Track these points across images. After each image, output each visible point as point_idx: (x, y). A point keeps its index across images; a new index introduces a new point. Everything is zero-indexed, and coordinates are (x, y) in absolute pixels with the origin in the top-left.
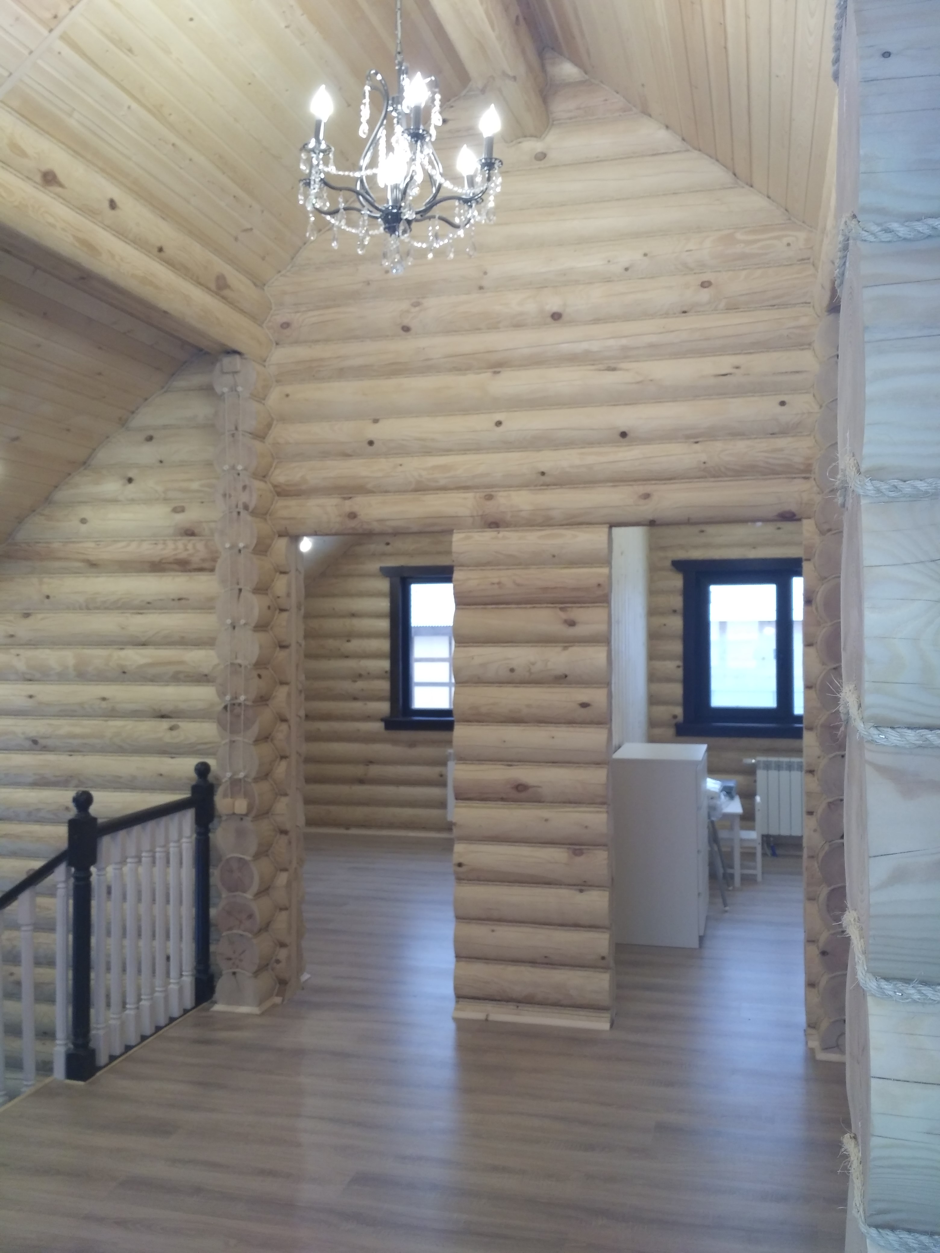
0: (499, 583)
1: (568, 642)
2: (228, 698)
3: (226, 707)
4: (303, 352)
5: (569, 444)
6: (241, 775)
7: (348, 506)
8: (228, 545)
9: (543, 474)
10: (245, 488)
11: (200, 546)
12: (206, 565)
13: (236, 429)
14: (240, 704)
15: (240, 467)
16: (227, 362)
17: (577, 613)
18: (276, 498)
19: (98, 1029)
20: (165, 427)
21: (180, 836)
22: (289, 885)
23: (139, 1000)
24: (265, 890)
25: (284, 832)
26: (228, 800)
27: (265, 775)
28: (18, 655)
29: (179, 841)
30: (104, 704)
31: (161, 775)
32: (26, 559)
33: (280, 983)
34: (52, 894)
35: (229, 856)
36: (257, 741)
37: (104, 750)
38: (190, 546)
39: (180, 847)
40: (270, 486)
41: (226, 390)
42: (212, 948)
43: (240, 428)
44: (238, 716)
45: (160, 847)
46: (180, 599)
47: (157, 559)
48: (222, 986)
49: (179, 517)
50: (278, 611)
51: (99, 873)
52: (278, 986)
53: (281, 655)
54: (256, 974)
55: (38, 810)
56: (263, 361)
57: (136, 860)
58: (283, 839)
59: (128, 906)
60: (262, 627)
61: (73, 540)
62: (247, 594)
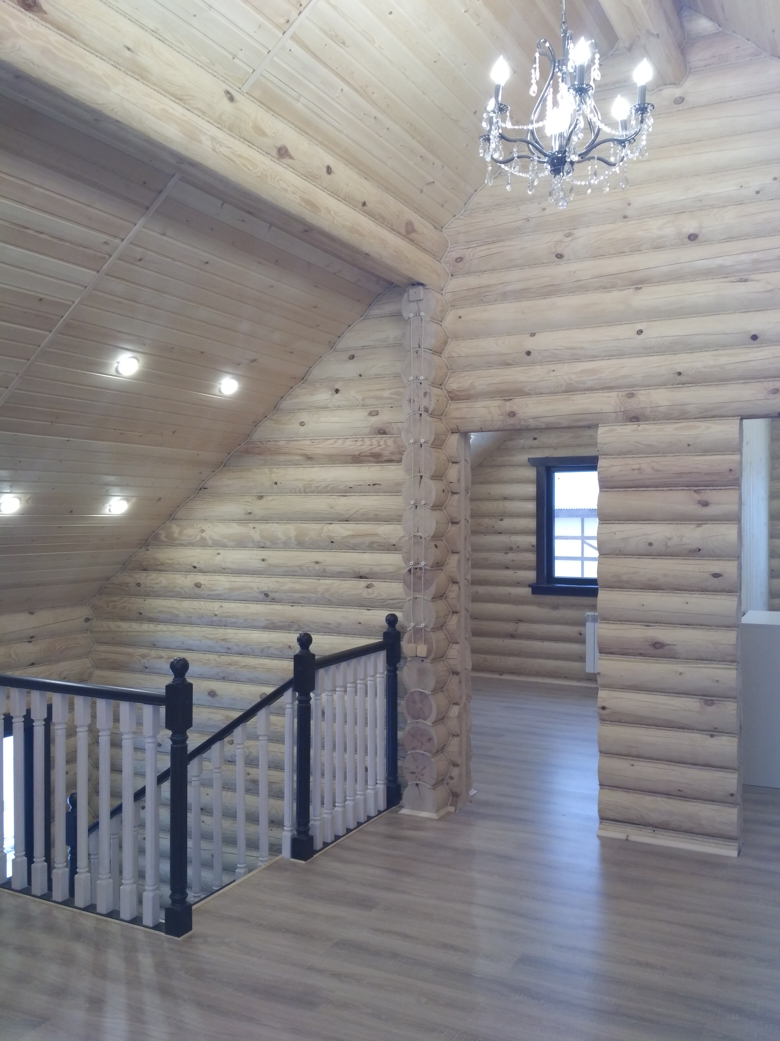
0: (639, 469)
1: (701, 521)
2: (412, 563)
3: (410, 571)
4: (473, 281)
5: (704, 347)
6: (422, 625)
7: (509, 407)
8: (412, 441)
9: (680, 374)
10: (425, 394)
11: (390, 442)
12: (394, 457)
13: (419, 347)
14: (421, 569)
15: (422, 378)
16: (412, 291)
17: (710, 495)
18: (450, 401)
19: (315, 820)
20: (364, 347)
21: (376, 673)
22: (460, 716)
23: (345, 800)
24: (441, 719)
25: (456, 673)
26: (412, 645)
27: (440, 627)
28: (254, 528)
29: (374, 676)
30: (317, 567)
31: (360, 623)
32: (259, 454)
33: (453, 796)
34: (281, 712)
35: (412, 690)
36: (434, 599)
37: (317, 603)
38: (382, 442)
39: (375, 681)
40: (445, 392)
41: (411, 315)
42: (400, 763)
43: (422, 346)
44: (420, 578)
45: (361, 680)
46: (374, 485)
47: (357, 453)
48: (408, 794)
49: (374, 419)
50: (450, 494)
51: (316, 698)
52: (451, 798)
53: (454, 528)
54: (435, 786)
55: (269, 647)
56: (441, 290)
57: (343, 689)
58: (455, 679)
59: (337, 726)
60: (438, 506)
61: (295, 439)
62: (427, 480)
